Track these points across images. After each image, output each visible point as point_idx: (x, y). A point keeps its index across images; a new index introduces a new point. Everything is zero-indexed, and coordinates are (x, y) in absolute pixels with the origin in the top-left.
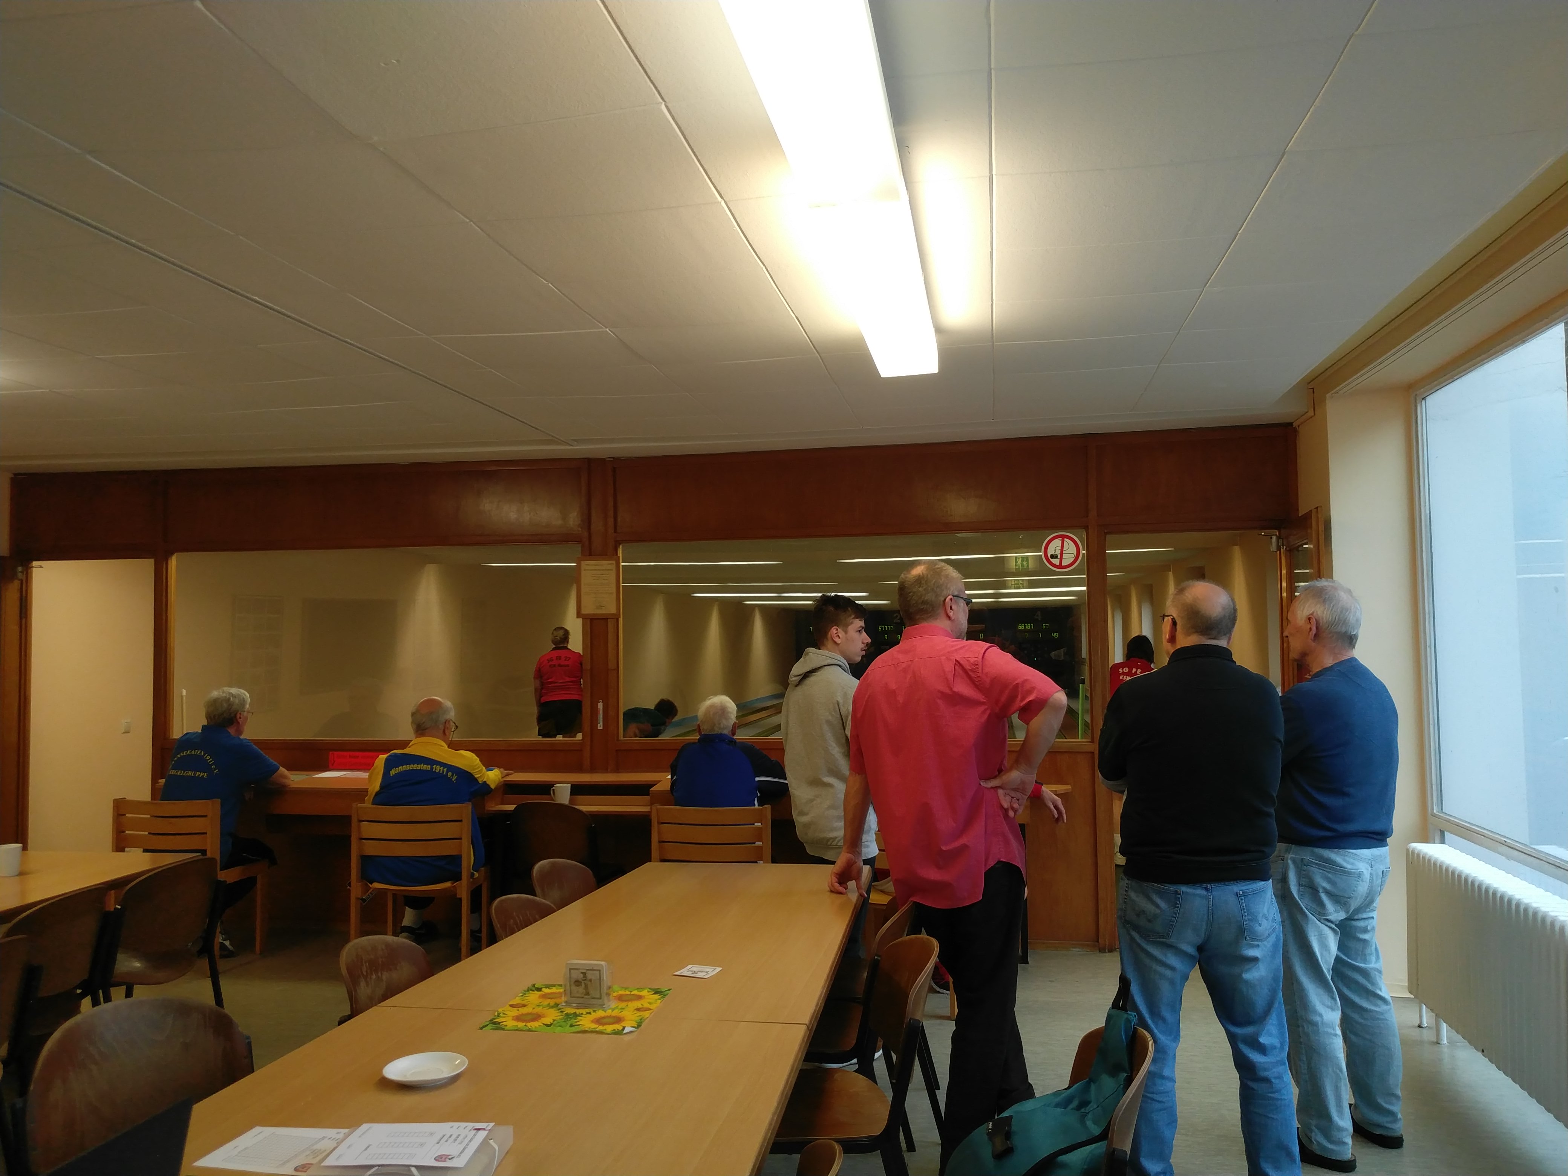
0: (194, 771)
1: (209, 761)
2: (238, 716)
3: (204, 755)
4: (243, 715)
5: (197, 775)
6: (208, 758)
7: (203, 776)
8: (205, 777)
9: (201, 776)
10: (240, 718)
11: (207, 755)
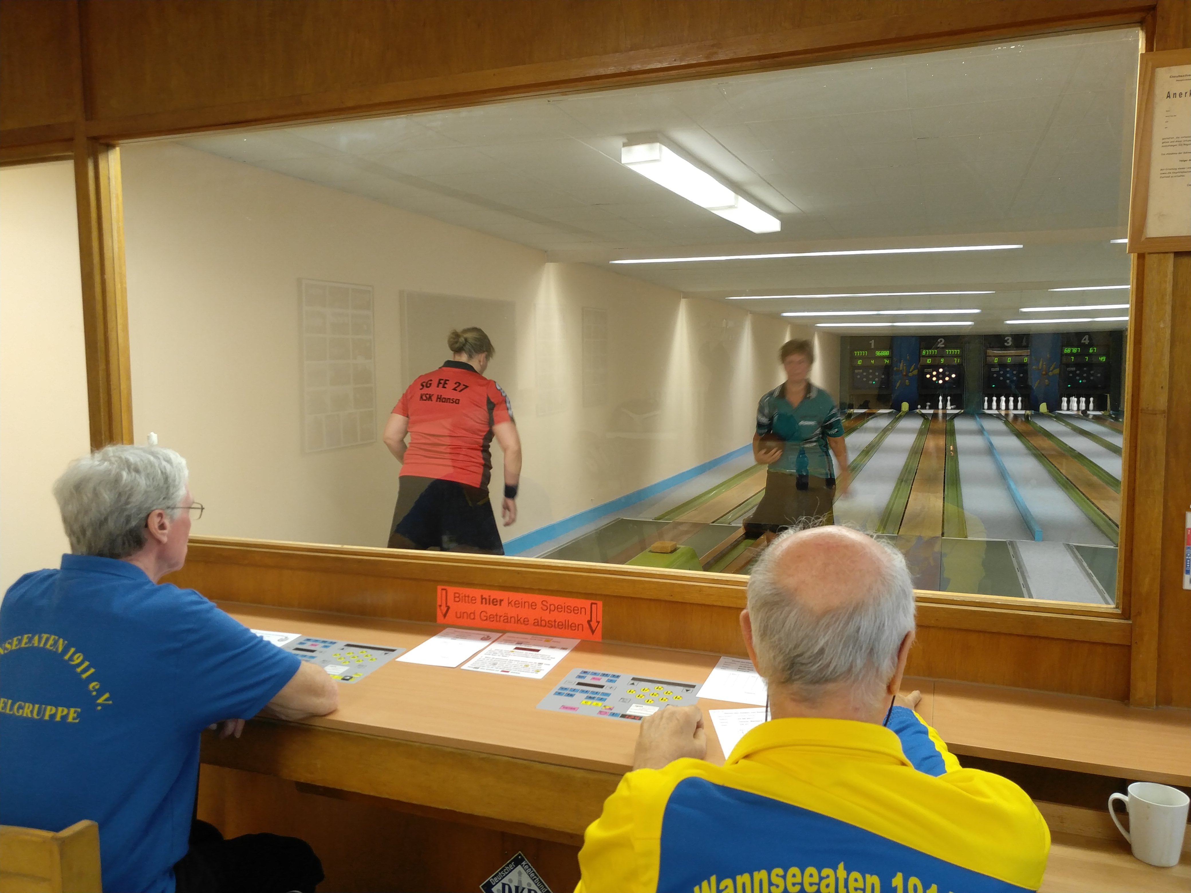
0: (41, 704)
1: (79, 670)
2: (154, 522)
3: (66, 650)
4: (172, 520)
5: (47, 717)
6: (77, 662)
7: (64, 718)
8: (70, 719)
9: (58, 718)
10: (162, 527)
11: (73, 650)
